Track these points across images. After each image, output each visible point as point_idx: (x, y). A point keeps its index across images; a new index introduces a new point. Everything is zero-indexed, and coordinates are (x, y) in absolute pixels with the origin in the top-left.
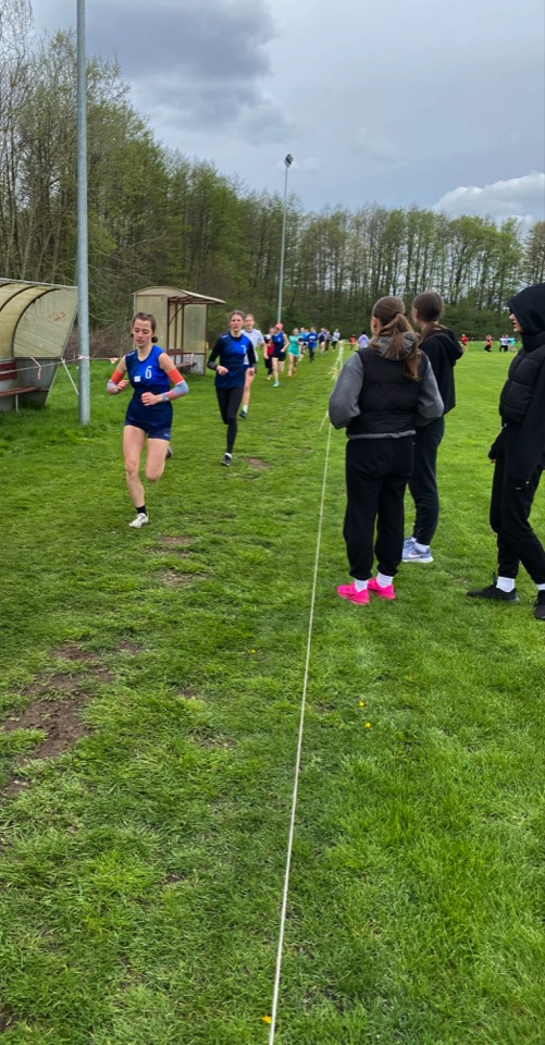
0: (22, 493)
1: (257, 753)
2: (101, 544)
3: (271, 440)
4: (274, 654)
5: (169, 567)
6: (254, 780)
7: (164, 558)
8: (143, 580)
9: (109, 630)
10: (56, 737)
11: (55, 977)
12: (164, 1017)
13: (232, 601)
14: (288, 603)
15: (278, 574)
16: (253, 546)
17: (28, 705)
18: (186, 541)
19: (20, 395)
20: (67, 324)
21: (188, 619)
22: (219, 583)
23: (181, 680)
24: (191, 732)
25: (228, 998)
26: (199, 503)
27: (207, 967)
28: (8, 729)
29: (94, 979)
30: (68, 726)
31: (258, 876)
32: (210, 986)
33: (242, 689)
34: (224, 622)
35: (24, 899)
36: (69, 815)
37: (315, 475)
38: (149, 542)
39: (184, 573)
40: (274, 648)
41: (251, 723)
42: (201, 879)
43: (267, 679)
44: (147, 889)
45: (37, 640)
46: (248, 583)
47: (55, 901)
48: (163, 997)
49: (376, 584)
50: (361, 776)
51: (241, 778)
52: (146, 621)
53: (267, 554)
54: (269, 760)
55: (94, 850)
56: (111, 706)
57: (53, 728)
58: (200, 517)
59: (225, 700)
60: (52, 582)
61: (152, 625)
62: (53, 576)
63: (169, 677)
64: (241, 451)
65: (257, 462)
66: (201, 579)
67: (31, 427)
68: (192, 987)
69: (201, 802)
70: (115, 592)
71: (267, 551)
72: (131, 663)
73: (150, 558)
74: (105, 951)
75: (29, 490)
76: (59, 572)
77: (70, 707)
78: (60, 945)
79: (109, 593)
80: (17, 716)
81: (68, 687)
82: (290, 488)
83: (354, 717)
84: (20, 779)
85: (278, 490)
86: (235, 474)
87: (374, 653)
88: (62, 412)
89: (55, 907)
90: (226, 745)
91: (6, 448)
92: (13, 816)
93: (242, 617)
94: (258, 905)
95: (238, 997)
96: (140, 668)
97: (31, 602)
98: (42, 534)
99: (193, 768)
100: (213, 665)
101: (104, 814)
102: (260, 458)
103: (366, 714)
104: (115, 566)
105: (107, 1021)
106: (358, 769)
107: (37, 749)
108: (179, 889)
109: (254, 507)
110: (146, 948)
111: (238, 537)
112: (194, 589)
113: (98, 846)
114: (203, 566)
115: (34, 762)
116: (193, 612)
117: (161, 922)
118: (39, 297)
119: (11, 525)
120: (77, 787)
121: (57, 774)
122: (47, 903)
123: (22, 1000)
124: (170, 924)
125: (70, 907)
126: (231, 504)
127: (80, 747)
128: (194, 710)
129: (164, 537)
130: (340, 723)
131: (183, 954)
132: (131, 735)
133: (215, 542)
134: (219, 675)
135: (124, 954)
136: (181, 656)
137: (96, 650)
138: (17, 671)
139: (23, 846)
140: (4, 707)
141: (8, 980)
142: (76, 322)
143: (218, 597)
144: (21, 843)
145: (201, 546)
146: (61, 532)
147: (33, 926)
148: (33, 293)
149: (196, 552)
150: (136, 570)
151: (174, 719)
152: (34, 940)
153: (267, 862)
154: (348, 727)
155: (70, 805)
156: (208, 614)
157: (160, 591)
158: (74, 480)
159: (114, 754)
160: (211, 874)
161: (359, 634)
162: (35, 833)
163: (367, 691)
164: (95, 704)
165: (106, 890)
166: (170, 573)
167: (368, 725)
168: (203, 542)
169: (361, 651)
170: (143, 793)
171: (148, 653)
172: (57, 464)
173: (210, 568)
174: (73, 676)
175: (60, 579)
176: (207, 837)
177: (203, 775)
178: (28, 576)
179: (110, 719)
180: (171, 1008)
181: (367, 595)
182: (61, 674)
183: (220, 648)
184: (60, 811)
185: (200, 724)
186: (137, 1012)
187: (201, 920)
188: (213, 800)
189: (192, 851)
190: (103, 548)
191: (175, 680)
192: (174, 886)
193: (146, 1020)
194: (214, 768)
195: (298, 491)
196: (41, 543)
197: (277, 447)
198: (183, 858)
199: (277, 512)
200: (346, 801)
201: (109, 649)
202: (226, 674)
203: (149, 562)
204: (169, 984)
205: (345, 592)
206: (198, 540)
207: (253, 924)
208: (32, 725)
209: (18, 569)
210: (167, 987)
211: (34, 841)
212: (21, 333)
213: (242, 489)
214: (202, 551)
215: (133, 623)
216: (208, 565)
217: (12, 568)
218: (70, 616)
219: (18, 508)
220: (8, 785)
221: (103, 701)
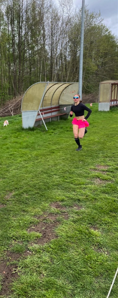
2: (75, 166)
5: (98, 177)
7: (96, 173)
8: (88, 181)
9: (71, 199)
10: (45, 237)
17: (39, 223)
18: (106, 167)
19: (60, 116)
23: (93, 223)
26: (114, 153)
28: (30, 231)
38: (92, 167)
39: (103, 180)
52: (85, 197)
56: (66, 229)
57: (44, 233)
58: (113, 159)
59: (109, 234)
61: (87, 199)
62: (57, 177)
67: (62, 126)
69: (92, 276)
72: (76, 213)
75: (56, 146)
77: (52, 226)
79: (74, 185)
80: (34, 226)
81: (53, 219)
84: (29, 251)
90: (106, 253)
91: (52, 132)
92: (23, 265)
96: (79, 215)
98: (57, 162)
107: (38, 240)
112: (105, 187)
114: (111, 178)
115: (35, 245)
116: (103, 196)
119: (48, 158)
120: (47, 259)
127: (51, 243)
129: (98, 166)
132: (70, 242)
137: (65, 206)
138: (38, 209)
140: (31, 222)
143: (114, 190)
145: (111, 170)
146: (63, 161)
149: (109, 172)
155: (43, 265)
157: (93, 186)
159: (62, 248)
164: (60, 227)
166: (98, 179)
168: (112, 168)
170: (70, 267)
171: (83, 209)
172: (67, 138)
173: (113, 179)
174: (55, 214)
175: (59, 178)
179: (64, 234)
182: (51, 213)
183: (111, 212)
188: (96, 277)
190: (76, 168)
191: (91, 222)
201: (70, 206)
203: (90, 175)
206: (110, 167)
208: (38, 231)
214: (111, 172)
215: (80, 197)
216: (113, 177)
217: (45, 173)
218: (59, 192)
219: (51, 152)
220: (25, 252)
221: (63, 226)
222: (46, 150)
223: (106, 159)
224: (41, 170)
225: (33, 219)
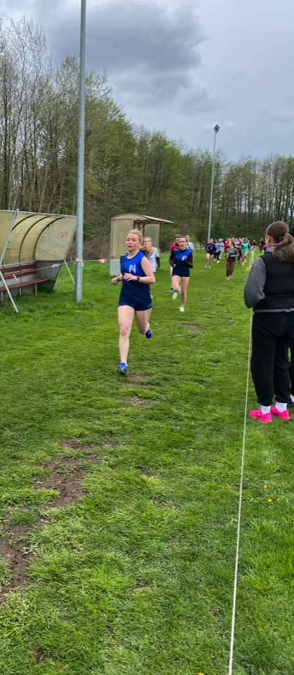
0: (40, 345)
1: (194, 513)
2: (90, 378)
3: (203, 313)
4: (206, 452)
5: (135, 394)
6: (192, 530)
7: (131, 388)
8: (118, 401)
9: (97, 432)
10: (65, 495)
11: (68, 635)
12: (135, 666)
13: (177, 417)
14: (215, 420)
15: (209, 401)
16: (191, 383)
17: (48, 474)
18: (146, 377)
19: (38, 284)
20: (69, 239)
21: (148, 428)
22: (168, 405)
23: (144, 466)
24: (151, 498)
25: (177, 659)
26: (155, 354)
27: (163, 640)
28: (36, 488)
29: (92, 639)
30: (72, 489)
31: (195, 589)
32: (164, 651)
33: (185, 473)
34: (172, 431)
35: (48, 588)
36: (75, 542)
37: (235, 337)
39: (145, 398)
40: (206, 448)
41: (191, 494)
42: (158, 587)
43: (200, 468)
44: (124, 590)
45: (52, 436)
46: (188, 406)
47: (67, 591)
48: (135, 654)
49: (276, 410)
50: (265, 532)
51: (184, 528)
52: (120, 427)
53: (201, 388)
54: (202, 518)
55: (91, 564)
56: (99, 479)
57: (63, 490)
58: (156, 363)
59: (173, 479)
60: (59, 400)
61: (124, 430)
62: (60, 397)
63: (136, 463)
64: (183, 320)
65: (194, 327)
66: (156, 402)
67: (46, 304)
68: (154, 651)
69: (158, 541)
70: (100, 408)
71: (201, 386)
72: (111, 453)
73: (122, 388)
74: (99, 624)
75: (44, 343)
76: (63, 394)
77: (74, 477)
78: (71, 618)
79: (96, 408)
80: (41, 481)
81: (72, 466)
82: (217, 345)
83: (260, 495)
84: (44, 518)
85: (208, 346)
86: (179, 335)
87: (274, 455)
88: (64, 294)
89: (67, 595)
90: (174, 507)
91: (30, 317)
92: (40, 540)
93: (184, 428)
94: (196, 606)
95: (183, 659)
96: (117, 457)
97: (47, 412)
98: (53, 371)
99: (152, 519)
100: (165, 457)
101: (95, 543)
102: (196, 325)
103: (269, 494)
104: (100, 392)
105: (101, 665)
106: (262, 528)
107: (54, 501)
108: (144, 592)
109: (192, 357)
110: (124, 625)
111: (181, 376)
112: (152, 409)
113: (93, 562)
114: (157, 394)
115: (53, 509)
116: (151, 424)
117: (133, 610)
118: (52, 223)
119: (34, 365)
120: (79, 526)
121: (67, 517)
122: (63, 592)
123: (49, 646)
124: (138, 612)
125: (77, 596)
126: (176, 355)
127: (81, 502)
128: (152, 484)
129: (132, 375)
130: (250, 497)
131: (147, 631)
132: (112, 497)
133: (165, 379)
134: (169, 464)
135: (110, 627)
136: (144, 451)
138: (41, 454)
139: (47, 557)
140: (33, 475)
141: (41, 634)
142: (75, 238)
143: (168, 414)
144: (46, 556)
145: (156, 382)
146: (65, 370)
147: (54, 605)
148: (48, 220)
149: (153, 385)
150: (113, 395)
151: (140, 489)
152: (56, 613)
153: (201, 581)
154: (256, 501)
155: (75, 536)
156: (162, 425)
157: (129, 409)
158: (72, 337)
159: (103, 508)
160: (165, 584)
161: (264, 442)
162: (54, 550)
163: (269, 479)
164: (89, 477)
165: (98, 588)
166: (136, 398)
167: (270, 500)
168: (158, 379)
169: (266, 453)
170: (120, 532)
171: (122, 447)
172: (61, 327)
173: (162, 396)
174: (75, 459)
175: (65, 399)
176: (162, 562)
177: (159, 525)
178: (45, 396)
179: (99, 486)
180: (140, 661)
181: (270, 416)
182: (67, 457)
183: (169, 447)
184: (69, 539)
185: (156, 493)
186: (118, 661)
187: (159, 611)
188: (166, 540)
189: (153, 570)
190: (91, 380)
191: (140, 465)
192: (141, 590)
193: (124, 667)
194: (166, 521)
195: (222, 347)
196: (52, 376)
197: (209, 318)
198: (147, 574)
199: (208, 361)
200: (255, 547)
201: (97, 444)
202: (173, 463)
203: (121, 391)
204: (138, 648)
205: (254, 414)
206: (154, 377)
207: (192, 617)
208: (51, 487)
209: (38, 391)
210: (137, 649)
211: (54, 556)
212: (41, 246)
213: (184, 345)
214: (157, 384)
215: (112, 428)
216: (161, 393)
217: (35, 391)
218: (72, 422)
219: (38, 354)
220: (37, 522)
221: (94, 475)
222: (25, 349)
223: (142, 363)
224: (26, 386)
225: (35, 469)
